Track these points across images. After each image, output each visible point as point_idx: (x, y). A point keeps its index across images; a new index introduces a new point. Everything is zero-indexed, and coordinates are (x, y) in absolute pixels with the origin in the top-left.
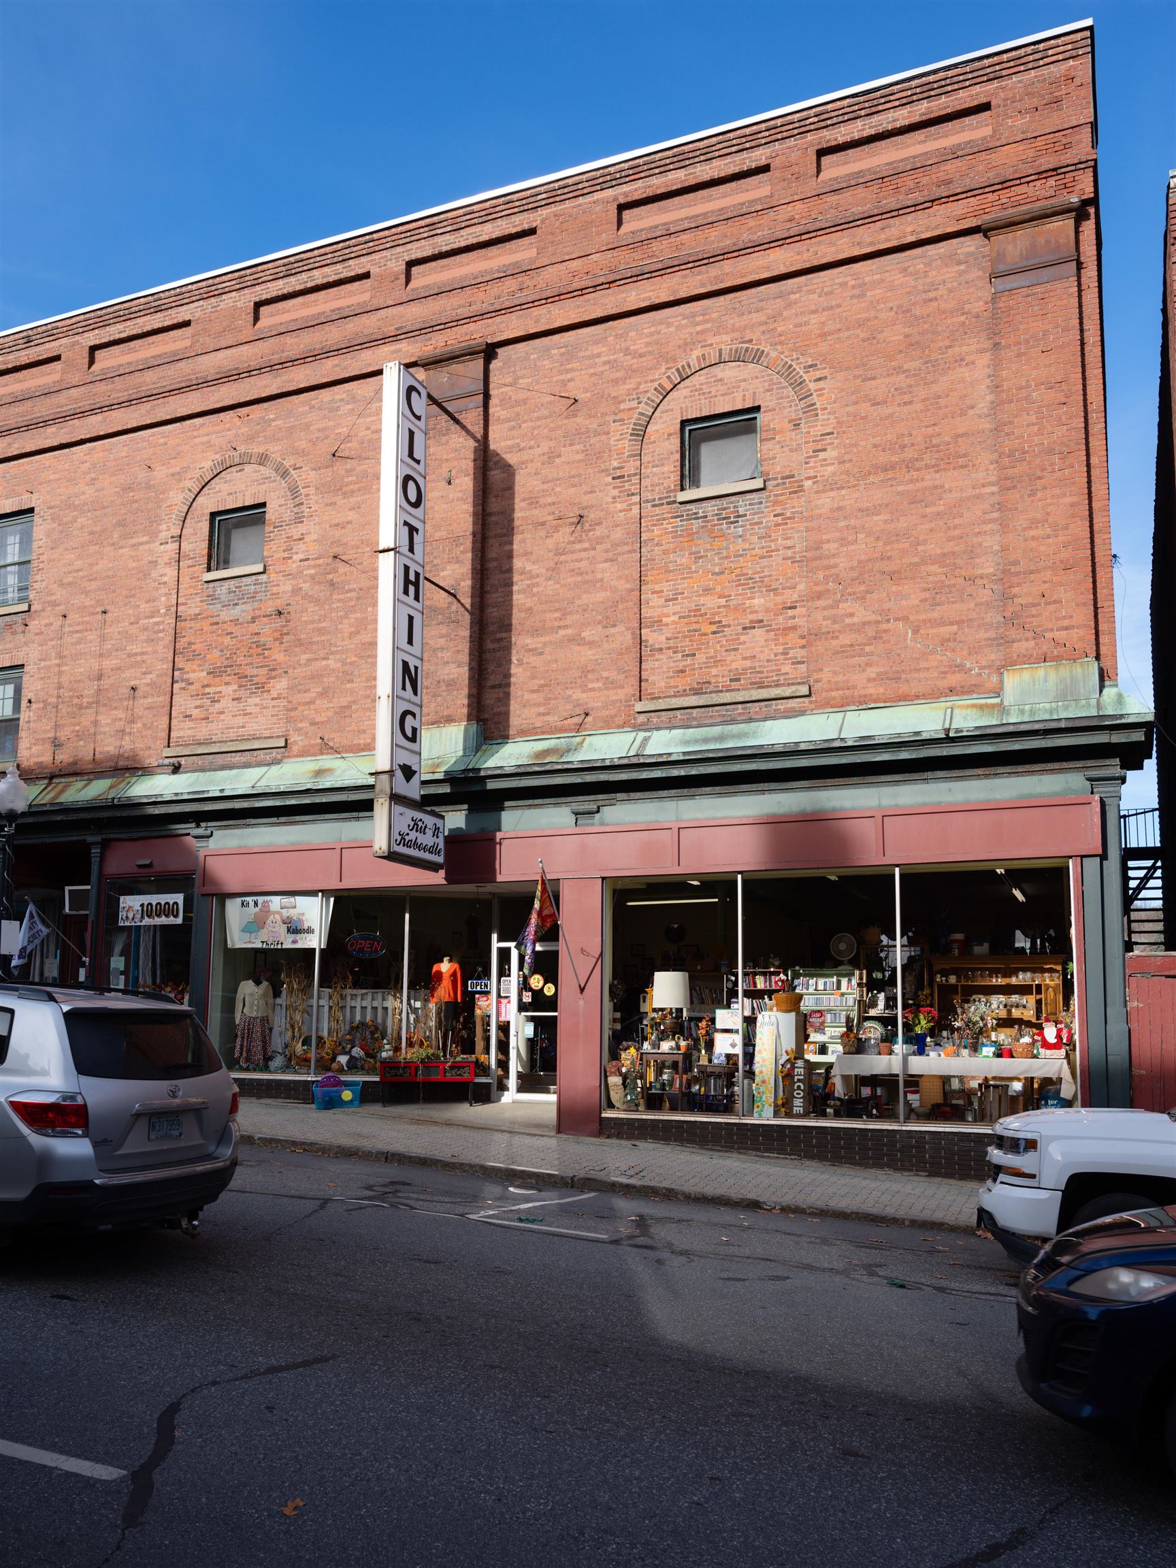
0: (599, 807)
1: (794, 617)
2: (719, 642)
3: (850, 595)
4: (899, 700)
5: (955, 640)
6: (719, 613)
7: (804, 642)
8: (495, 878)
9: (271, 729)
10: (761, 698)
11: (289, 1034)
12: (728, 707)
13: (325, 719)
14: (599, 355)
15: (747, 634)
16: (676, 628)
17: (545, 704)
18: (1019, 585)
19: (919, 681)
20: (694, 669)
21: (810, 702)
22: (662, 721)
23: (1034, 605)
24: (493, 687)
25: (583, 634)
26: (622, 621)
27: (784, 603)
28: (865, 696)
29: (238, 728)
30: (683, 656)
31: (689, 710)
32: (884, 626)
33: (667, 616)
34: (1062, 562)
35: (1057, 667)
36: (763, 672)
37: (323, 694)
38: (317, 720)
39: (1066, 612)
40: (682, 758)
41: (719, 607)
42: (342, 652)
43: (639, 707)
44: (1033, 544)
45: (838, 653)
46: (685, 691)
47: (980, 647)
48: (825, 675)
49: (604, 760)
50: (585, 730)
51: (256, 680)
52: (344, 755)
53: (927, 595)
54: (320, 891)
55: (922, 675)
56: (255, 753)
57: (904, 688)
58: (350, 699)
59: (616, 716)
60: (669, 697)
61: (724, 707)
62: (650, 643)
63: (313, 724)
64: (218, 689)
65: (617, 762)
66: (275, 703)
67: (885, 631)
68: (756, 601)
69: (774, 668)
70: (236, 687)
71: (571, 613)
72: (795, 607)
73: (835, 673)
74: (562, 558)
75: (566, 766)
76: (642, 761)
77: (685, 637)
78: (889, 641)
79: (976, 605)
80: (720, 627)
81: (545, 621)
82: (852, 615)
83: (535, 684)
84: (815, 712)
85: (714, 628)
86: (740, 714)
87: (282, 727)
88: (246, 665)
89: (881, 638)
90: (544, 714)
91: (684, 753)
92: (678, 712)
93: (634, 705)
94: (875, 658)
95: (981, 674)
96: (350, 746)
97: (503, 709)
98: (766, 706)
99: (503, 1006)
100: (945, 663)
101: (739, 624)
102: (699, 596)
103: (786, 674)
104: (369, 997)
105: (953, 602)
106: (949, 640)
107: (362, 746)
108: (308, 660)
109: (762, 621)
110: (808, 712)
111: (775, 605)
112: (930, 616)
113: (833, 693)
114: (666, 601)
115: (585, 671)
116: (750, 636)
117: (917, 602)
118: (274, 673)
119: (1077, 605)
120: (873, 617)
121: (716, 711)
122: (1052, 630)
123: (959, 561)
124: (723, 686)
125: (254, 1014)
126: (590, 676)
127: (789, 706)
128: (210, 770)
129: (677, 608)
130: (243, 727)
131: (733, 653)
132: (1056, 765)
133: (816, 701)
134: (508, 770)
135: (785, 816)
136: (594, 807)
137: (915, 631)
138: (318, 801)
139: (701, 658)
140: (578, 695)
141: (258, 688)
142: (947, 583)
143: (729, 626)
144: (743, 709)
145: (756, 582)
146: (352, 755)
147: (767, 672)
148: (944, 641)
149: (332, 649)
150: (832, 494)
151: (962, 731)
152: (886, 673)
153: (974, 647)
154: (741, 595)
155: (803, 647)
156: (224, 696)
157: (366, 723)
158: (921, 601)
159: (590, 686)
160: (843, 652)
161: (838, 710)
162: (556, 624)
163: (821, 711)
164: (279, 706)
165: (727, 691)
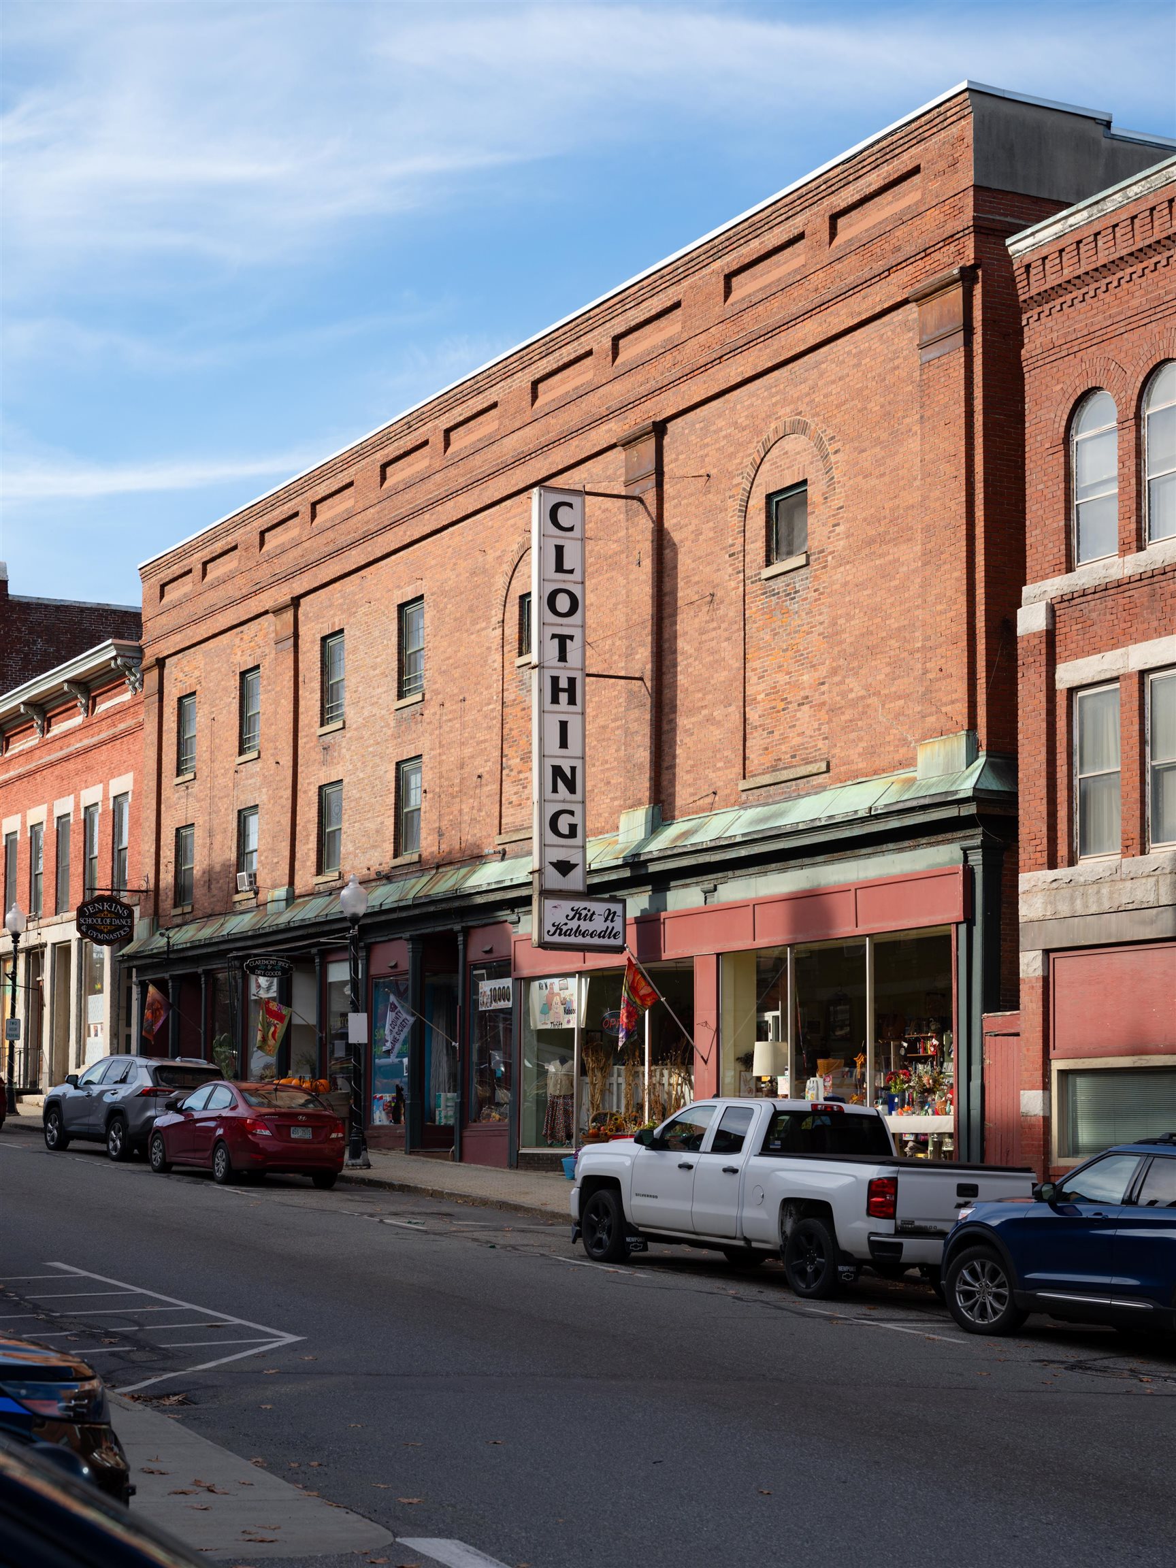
0: (715, 886)
1: (824, 693)
2: (785, 719)
3: (851, 670)
6: (785, 690)
7: (829, 717)
8: (662, 956)
12: (786, 784)
14: (721, 430)
15: (800, 710)
16: (764, 705)
17: (694, 785)
18: (930, 660)
20: (773, 747)
21: (827, 778)
22: (758, 798)
23: (936, 680)
24: (666, 769)
25: (715, 714)
26: (735, 700)
27: (818, 679)
28: (857, 771)
30: (767, 734)
31: (768, 788)
32: (868, 701)
33: (760, 693)
34: (952, 636)
36: (807, 749)
39: (954, 687)
40: (746, 838)
41: (786, 684)
43: (744, 785)
45: (844, 728)
46: (771, 767)
48: (838, 750)
50: (715, 809)
53: (889, 669)
54: (584, 973)
57: (877, 762)
59: (731, 795)
60: (762, 774)
62: (750, 721)
67: (868, 706)
68: (805, 677)
69: (813, 744)
71: (708, 693)
72: (824, 684)
73: (843, 748)
74: (703, 637)
77: (769, 714)
78: (870, 716)
80: (786, 704)
81: (694, 701)
82: (852, 690)
83: (689, 764)
84: (830, 787)
85: (783, 705)
89: (866, 712)
90: (693, 795)
91: (746, 834)
92: (762, 790)
93: (741, 784)
94: (862, 733)
97: (670, 791)
98: (808, 782)
100: (897, 737)
101: (795, 701)
102: (776, 673)
105: (903, 677)
109: (807, 697)
111: (813, 681)
112: (891, 690)
113: (841, 769)
114: (758, 679)
115: (715, 751)
116: (802, 712)
117: (884, 677)
119: (959, 679)
120: (862, 693)
121: (782, 788)
122: (945, 704)
123: (907, 635)
125: (558, 1093)
126: (718, 756)
127: (819, 781)
129: (764, 686)
131: (794, 729)
133: (831, 777)
139: (776, 735)
140: (708, 775)
143: (791, 703)
144: (796, 785)
145: (805, 658)
148: (897, 715)
150: (842, 569)
152: (868, 748)
153: (912, 721)
154: (797, 671)
155: (828, 723)
158: (887, 675)
159: (718, 765)
160: (847, 727)
161: (843, 785)
162: (700, 704)
163: (834, 786)
165: (788, 768)
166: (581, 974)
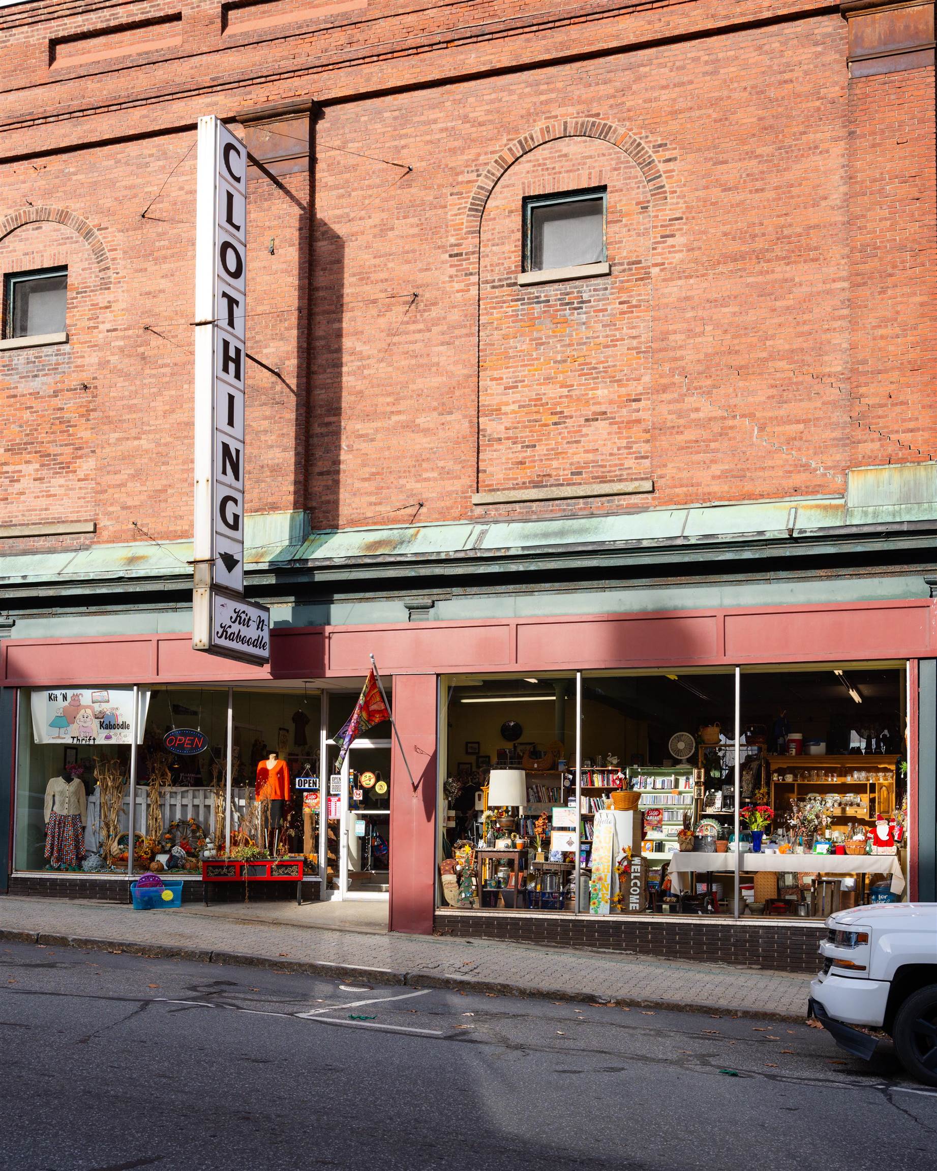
0: (433, 602)
1: (638, 411)
2: (560, 434)
3: (696, 389)
4: (744, 499)
5: (801, 439)
6: (559, 403)
7: (648, 436)
8: (324, 673)
9: (78, 512)
10: (603, 493)
11: (104, 833)
12: (569, 501)
13: (138, 503)
14: (435, 121)
15: (590, 426)
16: (516, 418)
17: (377, 494)
18: (866, 384)
19: (764, 480)
20: (534, 461)
21: (654, 499)
22: (500, 514)
23: (881, 406)
24: (321, 474)
25: (418, 421)
26: (459, 409)
27: (629, 395)
28: (709, 494)
29: (41, 510)
30: (523, 447)
31: (528, 504)
32: (730, 423)
33: (507, 404)
34: (909, 362)
35: (901, 469)
36: (605, 466)
37: (134, 477)
38: (129, 504)
39: (912, 414)
40: (520, 552)
41: (561, 397)
42: (155, 431)
43: (476, 499)
44: (881, 343)
45: (683, 448)
46: (524, 483)
47: (826, 447)
48: (670, 471)
49: (439, 553)
50: (419, 522)
51: (60, 459)
52: (160, 542)
53: (774, 391)
54: (135, 685)
55: (767, 474)
56: (61, 538)
57: (748, 487)
58: (165, 482)
59: (452, 508)
60: (508, 489)
61: (565, 502)
62: (489, 432)
63: (124, 508)
64: (18, 468)
65: (452, 556)
66: (82, 484)
67: (731, 428)
68: (599, 392)
69: (617, 462)
70: (37, 466)
71: (405, 398)
72: (639, 400)
73: (679, 469)
74: (396, 339)
75: (399, 559)
76: (479, 555)
77: (526, 427)
78: (735, 438)
79: (823, 403)
80: (561, 418)
81: (377, 405)
82: (697, 410)
83: (366, 472)
84: (658, 508)
85: (555, 419)
86: (581, 509)
87: (90, 511)
88: (49, 442)
89: (727, 434)
90: (375, 504)
91: (523, 548)
92: (517, 506)
93: (470, 497)
94: (720, 455)
95: (825, 475)
96: (165, 533)
97: (331, 497)
98: (608, 502)
99: (333, 804)
100: (790, 463)
101: (581, 416)
102: (540, 384)
103: (630, 468)
104: (190, 794)
105: (801, 400)
106: (795, 439)
107: (179, 533)
108: (118, 439)
109: (605, 413)
110: (652, 509)
111: (619, 396)
112: (776, 413)
113: (677, 490)
114: (506, 388)
115: (420, 460)
116: (592, 428)
117: (763, 399)
118: (80, 453)
119: (923, 407)
120: (720, 413)
121: (557, 505)
122: (897, 432)
123: (808, 358)
124: (564, 480)
125: (65, 812)
126: (425, 465)
127: (632, 501)
128: (11, 555)
129: (518, 397)
130: (46, 509)
131: (575, 445)
132: (897, 568)
133: (659, 498)
134: (338, 562)
135: (625, 614)
136: (427, 601)
137: (762, 429)
138: (131, 590)
139: (541, 449)
140: (411, 484)
141: (63, 468)
142: (795, 380)
143: (571, 417)
144: (584, 503)
145: (599, 372)
146: (168, 542)
147: (610, 466)
148: (790, 440)
149: (145, 428)
150: (680, 282)
151: (805, 532)
152: (731, 471)
153: (820, 447)
154: (583, 385)
155: (648, 441)
156: (24, 476)
157: (183, 508)
158: (768, 398)
159: (425, 475)
160: (688, 447)
161: (682, 507)
162: (389, 409)
163: (664, 508)
164: (86, 488)
165: (568, 485)
166: (142, 687)
